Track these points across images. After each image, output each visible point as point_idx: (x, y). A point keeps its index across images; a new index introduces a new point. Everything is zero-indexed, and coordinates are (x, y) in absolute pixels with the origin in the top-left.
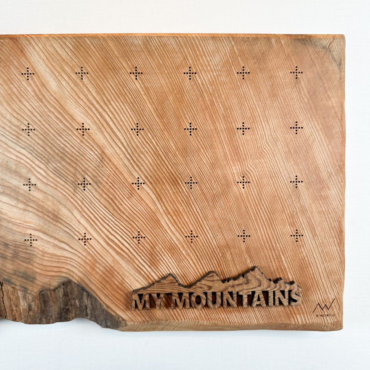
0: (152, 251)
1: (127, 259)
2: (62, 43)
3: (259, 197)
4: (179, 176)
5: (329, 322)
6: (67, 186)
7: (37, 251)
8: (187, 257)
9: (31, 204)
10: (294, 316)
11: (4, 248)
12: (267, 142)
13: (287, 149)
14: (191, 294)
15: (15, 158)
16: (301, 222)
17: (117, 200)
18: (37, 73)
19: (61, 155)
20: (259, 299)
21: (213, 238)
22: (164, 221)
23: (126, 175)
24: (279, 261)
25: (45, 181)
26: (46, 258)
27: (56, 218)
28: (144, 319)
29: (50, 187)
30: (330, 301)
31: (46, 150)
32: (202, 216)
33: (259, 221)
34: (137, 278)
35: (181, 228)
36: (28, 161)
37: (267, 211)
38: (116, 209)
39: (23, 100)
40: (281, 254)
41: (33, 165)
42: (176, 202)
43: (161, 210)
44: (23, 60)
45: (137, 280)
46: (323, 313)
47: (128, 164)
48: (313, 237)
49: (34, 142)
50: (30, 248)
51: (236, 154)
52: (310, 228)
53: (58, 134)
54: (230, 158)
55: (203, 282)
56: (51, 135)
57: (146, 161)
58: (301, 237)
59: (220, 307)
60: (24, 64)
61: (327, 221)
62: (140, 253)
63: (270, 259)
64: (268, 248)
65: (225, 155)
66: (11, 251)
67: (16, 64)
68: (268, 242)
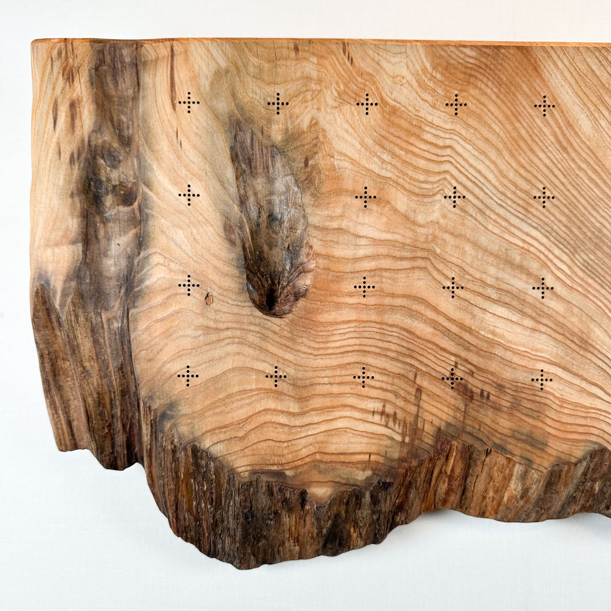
2: (601, 58)
6: (603, 291)
7: (552, 398)
9: (545, 321)
11: (496, 392)
15: (521, 244)
18: (559, 105)
19: (596, 241)
25: (568, 282)
26: (566, 411)
27: (584, 344)
29: (576, 294)
31: (571, 231)
36: (543, 249)
39: (536, 148)
41: (550, 256)
44: (537, 83)
49: (553, 218)
50: (540, 394)
53: (592, 206)
56: (581, 208)
60: (538, 89)
66: (508, 398)
67: (526, 89)
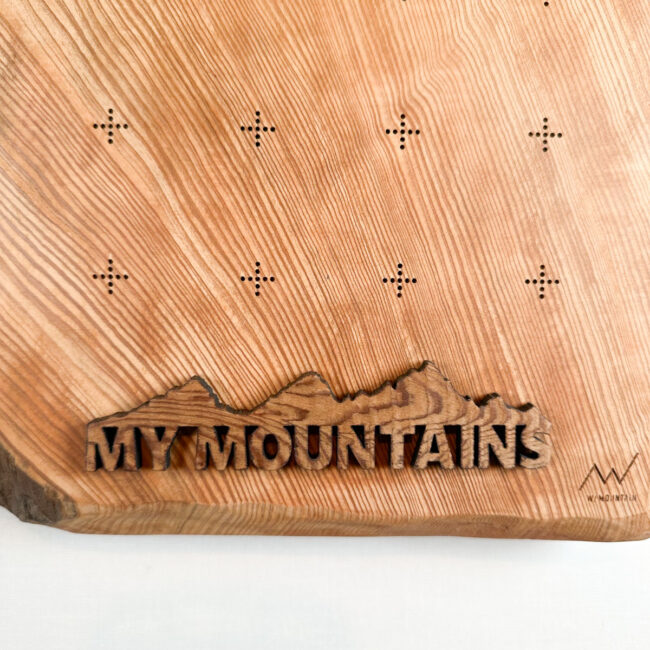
0: (147, 315)
1: (76, 334)
3: (445, 173)
4: (225, 107)
5: (622, 515)
8: (245, 334)
10: (530, 498)
12: (468, 24)
13: (522, 45)
14: (250, 430)
16: (556, 243)
17: (51, 171)
20: (435, 448)
21: (315, 285)
22: (182, 231)
23: (76, 102)
24: (490, 350)
28: (122, 498)
30: (624, 461)
32: (288, 224)
33: (441, 241)
34: (104, 388)
35: (229, 255)
37: (465, 214)
38: (49, 195)
40: (498, 329)
42: (215, 181)
43: (173, 202)
45: (105, 394)
46: (606, 493)
47: (83, 71)
48: (586, 288)
51: (385, 50)
52: (579, 262)
54: (366, 62)
55: (285, 398)
57: (134, 65)
58: (553, 284)
59: (328, 467)
61: (622, 244)
62: (115, 319)
63: (468, 342)
64: (464, 314)
65: (354, 56)
68: (463, 299)
